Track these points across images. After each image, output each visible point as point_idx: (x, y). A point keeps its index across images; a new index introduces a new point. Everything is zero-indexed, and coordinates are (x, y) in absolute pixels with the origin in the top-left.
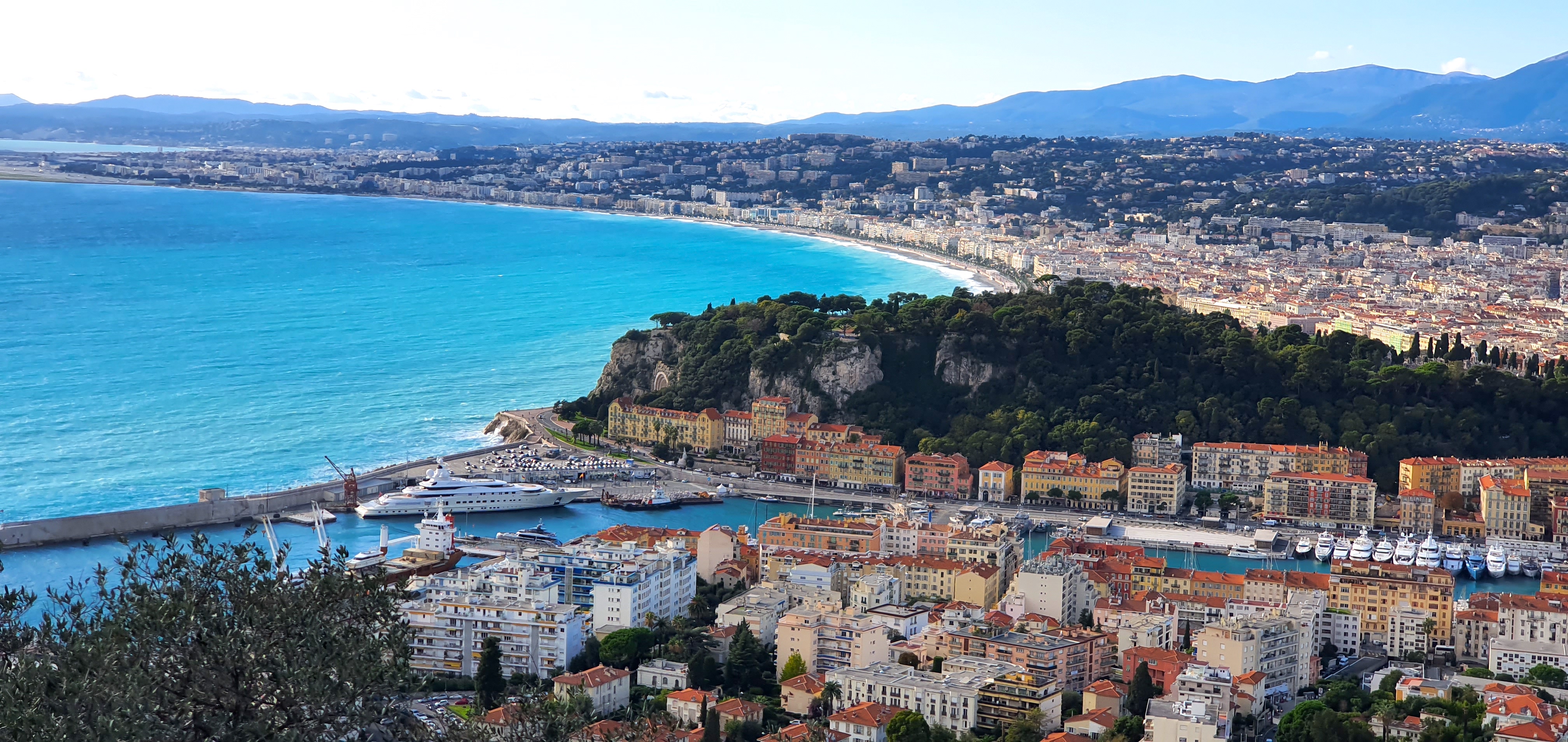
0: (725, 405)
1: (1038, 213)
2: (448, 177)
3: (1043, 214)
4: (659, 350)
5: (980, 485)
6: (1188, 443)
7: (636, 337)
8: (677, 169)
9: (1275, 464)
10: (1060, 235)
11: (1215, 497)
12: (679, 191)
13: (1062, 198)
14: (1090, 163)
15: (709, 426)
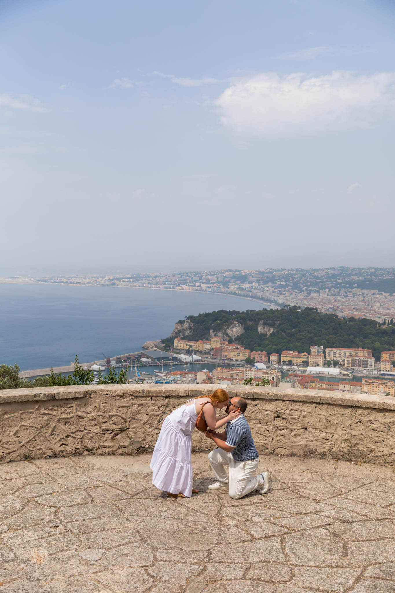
0: (204, 339)
1: (285, 288)
2: (134, 281)
3: (287, 289)
4: (187, 325)
5: (270, 359)
6: (325, 347)
7: (181, 322)
8: (192, 278)
9: (348, 354)
10: (291, 294)
11: (332, 362)
12: (192, 284)
13: (292, 284)
14: (299, 275)
15: (200, 345)
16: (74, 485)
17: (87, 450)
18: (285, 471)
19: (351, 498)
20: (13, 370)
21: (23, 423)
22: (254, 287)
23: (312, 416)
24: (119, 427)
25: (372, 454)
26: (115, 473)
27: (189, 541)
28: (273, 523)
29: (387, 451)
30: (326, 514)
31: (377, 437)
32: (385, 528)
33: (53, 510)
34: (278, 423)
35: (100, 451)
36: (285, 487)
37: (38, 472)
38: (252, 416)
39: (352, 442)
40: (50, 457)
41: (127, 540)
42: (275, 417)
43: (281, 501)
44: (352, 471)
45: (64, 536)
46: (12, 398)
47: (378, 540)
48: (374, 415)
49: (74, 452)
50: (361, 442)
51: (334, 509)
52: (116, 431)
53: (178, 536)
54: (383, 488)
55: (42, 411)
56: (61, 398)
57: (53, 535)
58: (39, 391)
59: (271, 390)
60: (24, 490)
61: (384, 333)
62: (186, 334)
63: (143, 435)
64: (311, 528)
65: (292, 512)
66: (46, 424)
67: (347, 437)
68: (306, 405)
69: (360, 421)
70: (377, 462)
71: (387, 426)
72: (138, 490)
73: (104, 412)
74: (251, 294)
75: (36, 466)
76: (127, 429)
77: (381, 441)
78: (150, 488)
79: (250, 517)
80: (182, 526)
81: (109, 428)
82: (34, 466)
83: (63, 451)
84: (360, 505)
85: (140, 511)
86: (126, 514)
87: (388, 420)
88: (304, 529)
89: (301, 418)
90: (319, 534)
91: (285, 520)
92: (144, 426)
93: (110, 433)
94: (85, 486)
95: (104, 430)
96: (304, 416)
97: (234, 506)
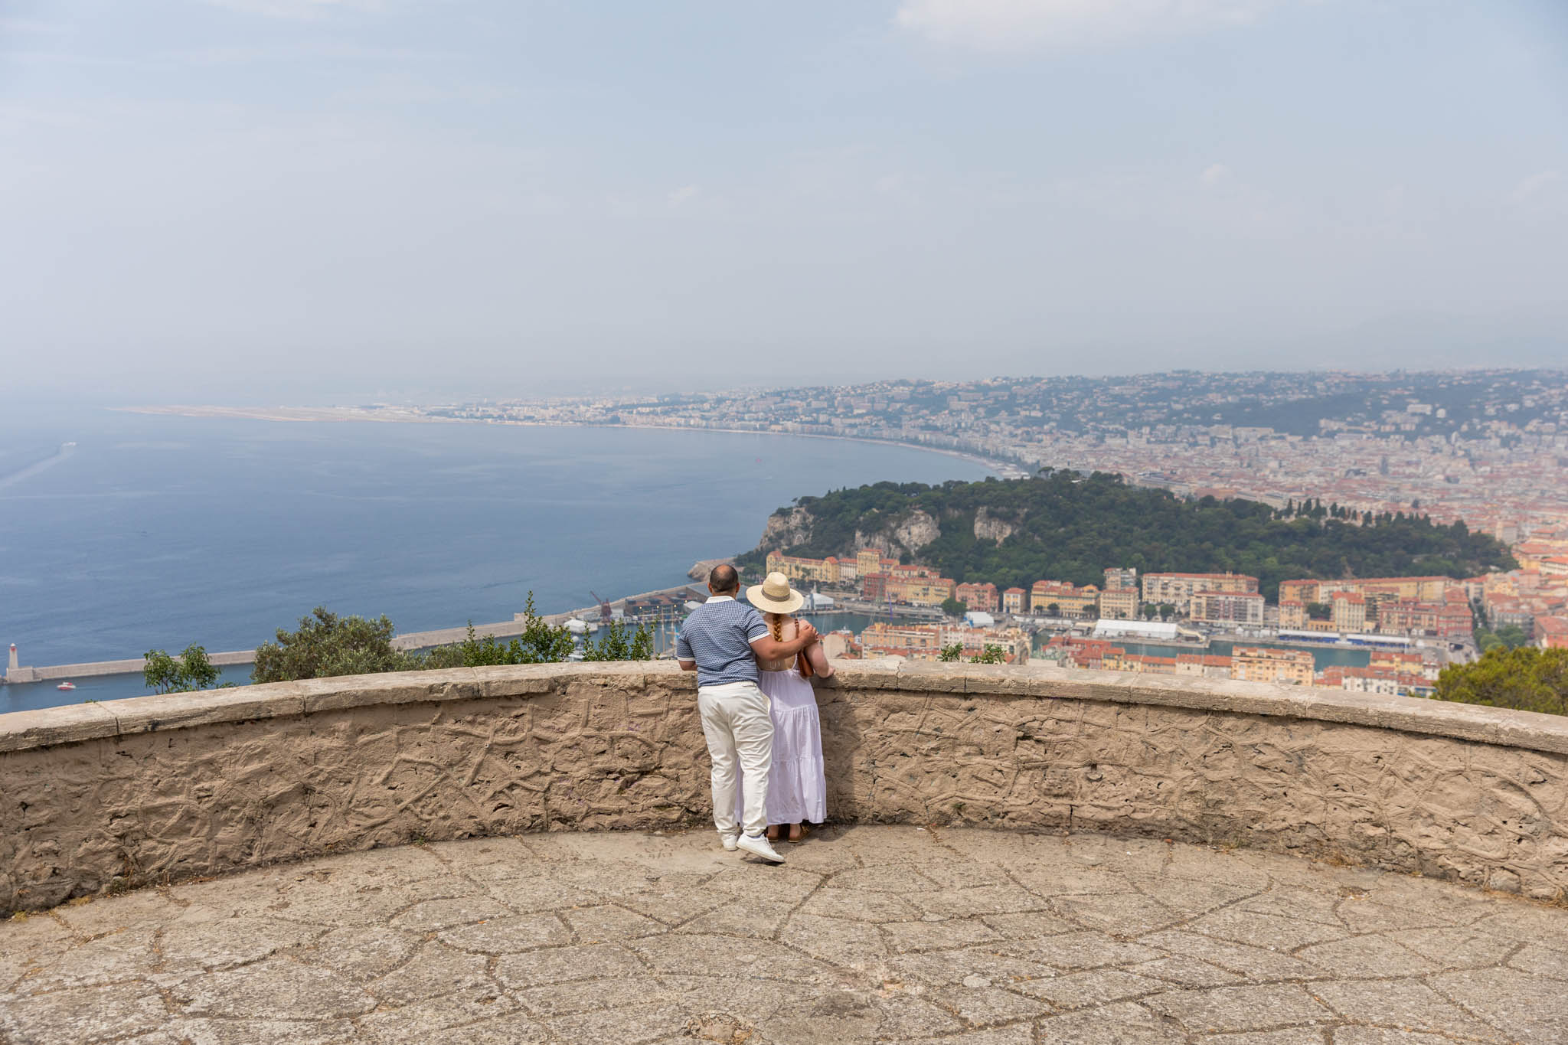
0: (841, 554)
1: (1042, 426)
2: (666, 413)
3: (1046, 427)
4: (798, 520)
5: (1005, 603)
6: (1140, 572)
7: (783, 513)
8: (809, 404)
9: (1197, 587)
10: (1057, 440)
11: (1158, 609)
12: (810, 419)
13: (1058, 416)
14: (1076, 393)
15: (830, 568)
16: (530, 901)
17: (558, 819)
18: (1044, 868)
19: (1206, 932)
20: (377, 629)
21: (404, 756)
22: (963, 425)
23: (1109, 736)
24: (637, 764)
25: (1257, 826)
26: (628, 873)
27: (811, 1033)
28: (1014, 991)
29: (1293, 818)
30: (1145, 968)
31: (1269, 784)
32: (1288, 1002)
33: (482, 959)
34: (1025, 752)
35: (590, 822)
36: (1045, 906)
37: (444, 872)
38: (961, 735)
39: (1207, 797)
40: (471, 836)
41: (660, 1031)
42: (1018, 738)
43: (1033, 938)
44: (1208, 867)
45: (510, 1020)
46: (378, 696)
47: (1271, 1029)
48: (1263, 731)
49: (529, 824)
50: (1230, 798)
51: (1163, 957)
52: (629, 773)
53: (783, 1020)
54: (1284, 908)
55: (449, 725)
56: (493, 694)
57: (483, 1019)
58: (441, 677)
59: (1008, 673)
60: (411, 913)
61: (1289, 534)
62: (796, 543)
63: (695, 784)
64: (1107, 1003)
65: (1061, 965)
66: (458, 758)
67: (1195, 784)
68: (1095, 708)
69: (1229, 746)
70: (1269, 846)
71: (1295, 758)
72: (685, 913)
73: (599, 729)
74: (955, 441)
75: (439, 857)
76: (656, 768)
77: (1281, 793)
78: (713, 909)
79: (957, 976)
80: (792, 998)
81: (612, 766)
82: (433, 857)
83: (501, 823)
84: (1226, 947)
85: (691, 962)
86: (658, 969)
87: (1298, 743)
88: (1091, 1006)
89: (1083, 740)
90: (1128, 1017)
91: (1043, 983)
92: (697, 762)
93: (614, 779)
94: (558, 904)
95: (600, 771)
96: (1089, 736)
97: (918, 951)
